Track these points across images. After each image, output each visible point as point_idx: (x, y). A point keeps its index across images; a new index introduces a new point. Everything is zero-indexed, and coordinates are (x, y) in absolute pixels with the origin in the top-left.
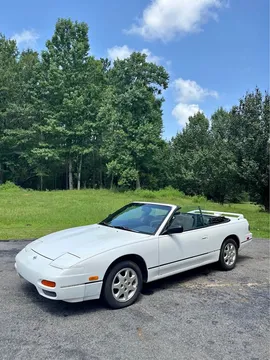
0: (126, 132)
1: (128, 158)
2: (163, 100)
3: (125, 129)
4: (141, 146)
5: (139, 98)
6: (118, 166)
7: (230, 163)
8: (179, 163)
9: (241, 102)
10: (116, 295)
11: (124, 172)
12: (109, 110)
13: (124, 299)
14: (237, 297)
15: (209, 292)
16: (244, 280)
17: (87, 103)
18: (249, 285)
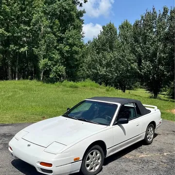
0: (56, 36)
1: (57, 56)
2: (84, 12)
3: (54, 34)
4: (67, 48)
5: (65, 9)
6: (49, 63)
7: (132, 63)
8: (95, 61)
9: (142, 17)
10: (88, 168)
11: (55, 68)
12: (41, 17)
13: (93, 170)
14: (161, 163)
15: (143, 161)
16: (161, 151)
17: (22, 9)
18: (165, 154)
